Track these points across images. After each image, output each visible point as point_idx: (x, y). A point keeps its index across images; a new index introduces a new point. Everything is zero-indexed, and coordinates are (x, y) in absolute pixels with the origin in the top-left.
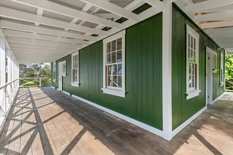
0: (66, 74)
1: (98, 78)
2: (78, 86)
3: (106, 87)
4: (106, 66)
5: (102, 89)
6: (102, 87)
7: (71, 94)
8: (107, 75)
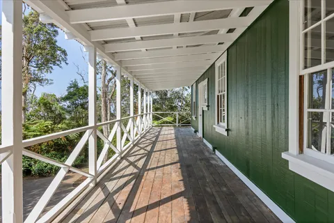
0: (208, 106)
1: (273, 116)
2: (225, 134)
3: (301, 150)
4: (301, 78)
5: (284, 155)
6: (286, 149)
7: (214, 148)
8: (306, 110)
